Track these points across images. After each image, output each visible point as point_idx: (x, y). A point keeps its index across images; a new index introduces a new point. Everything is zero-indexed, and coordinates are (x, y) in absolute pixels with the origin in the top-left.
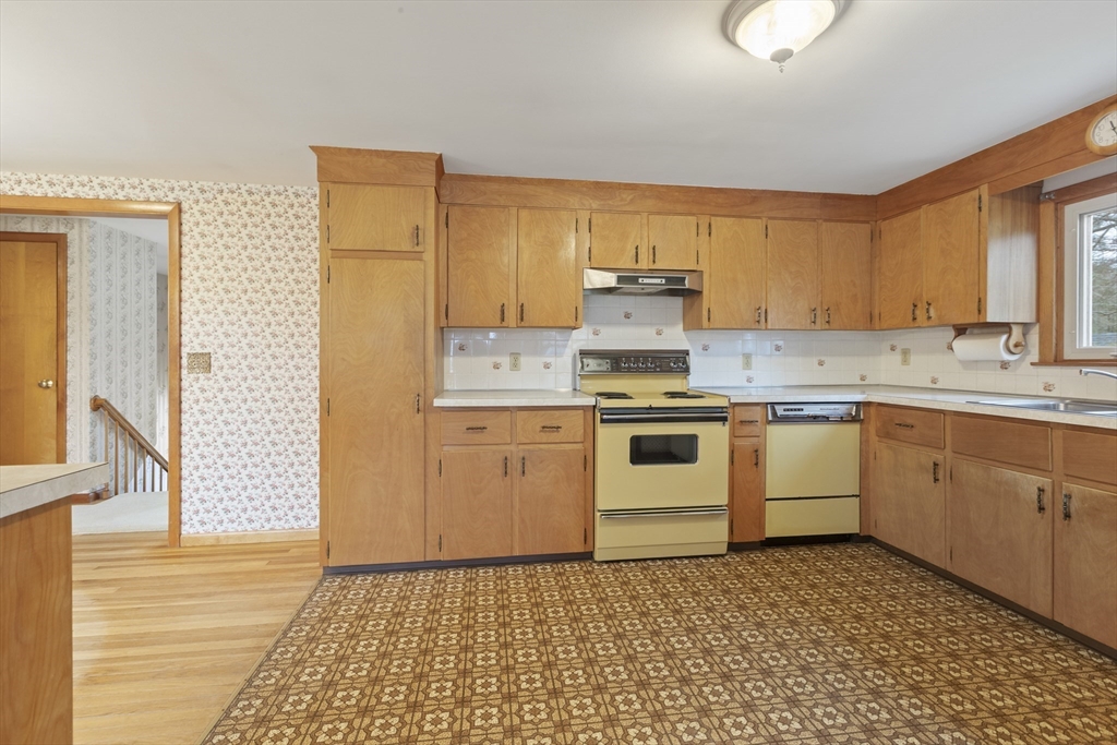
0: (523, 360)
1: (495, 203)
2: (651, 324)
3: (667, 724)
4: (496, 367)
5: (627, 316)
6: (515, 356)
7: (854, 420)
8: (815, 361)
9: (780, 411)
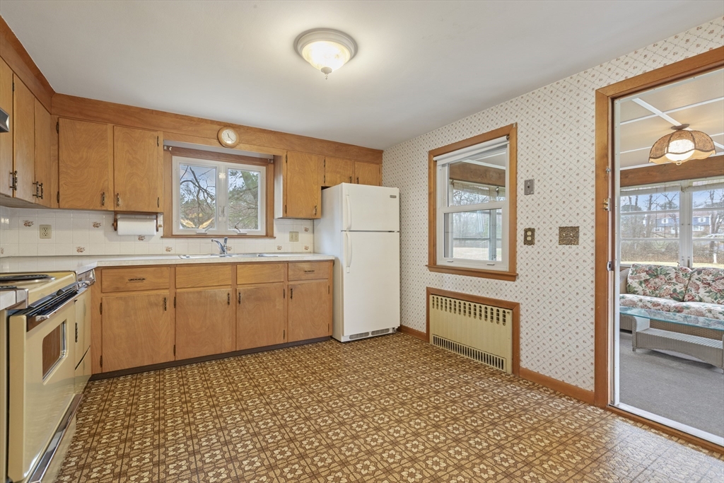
3: (381, 467)
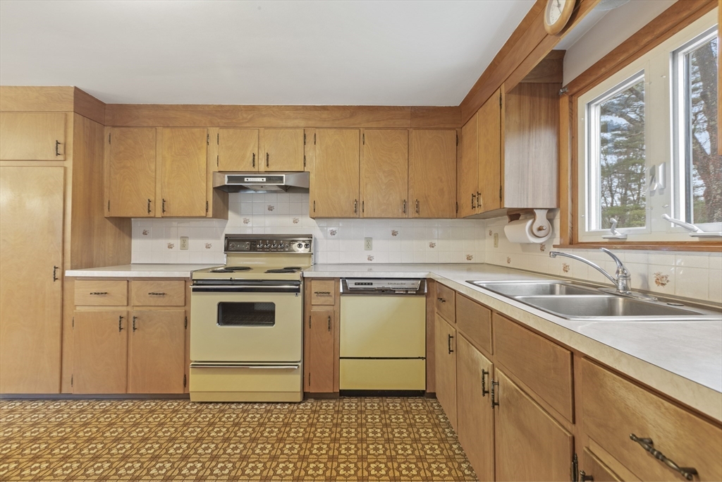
0: (191, 242)
1: (145, 125)
2: (289, 215)
4: (170, 246)
5: (270, 209)
6: (184, 239)
7: (419, 292)
8: (427, 243)
9: (351, 284)
